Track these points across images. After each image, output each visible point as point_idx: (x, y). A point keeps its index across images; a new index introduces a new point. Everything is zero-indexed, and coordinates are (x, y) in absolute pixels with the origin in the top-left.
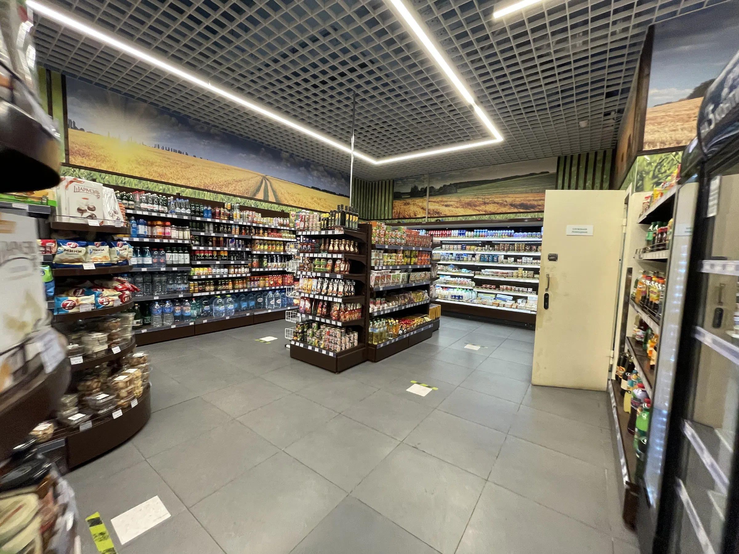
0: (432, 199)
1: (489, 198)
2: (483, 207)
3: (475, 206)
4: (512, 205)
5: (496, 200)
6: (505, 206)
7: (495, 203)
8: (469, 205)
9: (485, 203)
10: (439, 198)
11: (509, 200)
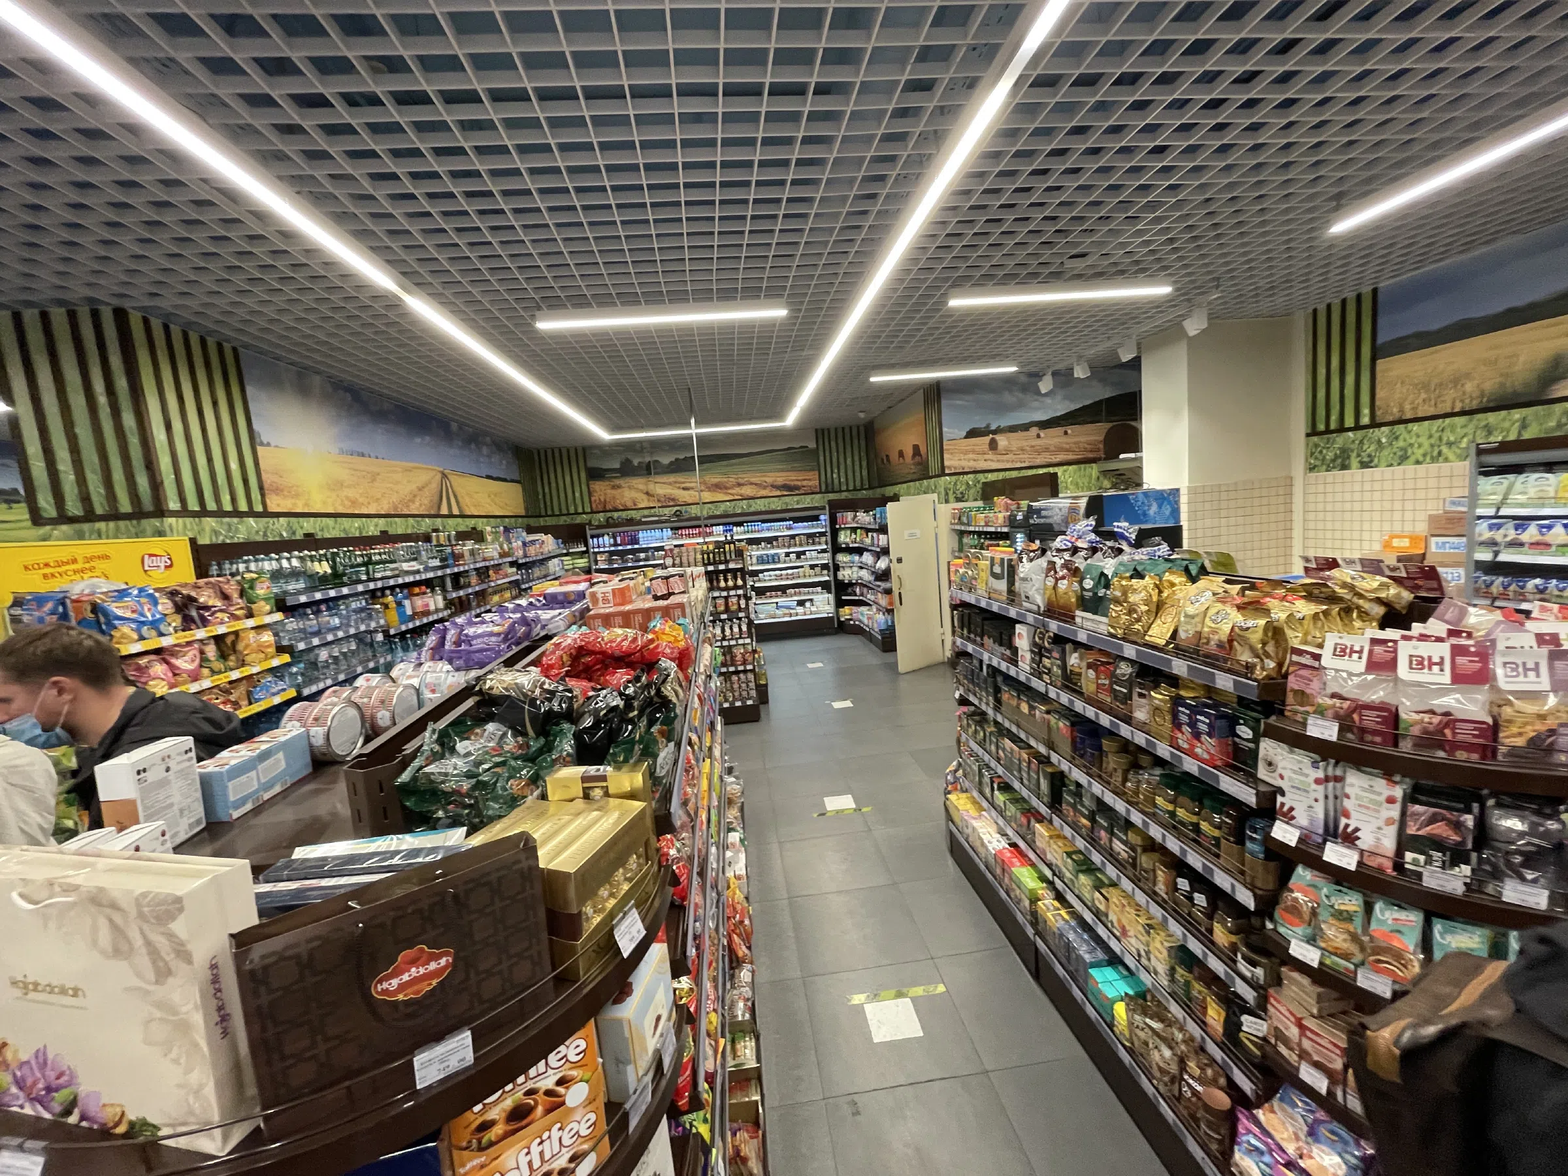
0: (659, 479)
1: (746, 477)
2: (737, 490)
3: (726, 488)
4: (774, 487)
5: (753, 480)
6: (765, 488)
7: (752, 484)
8: (718, 487)
9: (739, 485)
10: (671, 478)
11: (769, 480)
